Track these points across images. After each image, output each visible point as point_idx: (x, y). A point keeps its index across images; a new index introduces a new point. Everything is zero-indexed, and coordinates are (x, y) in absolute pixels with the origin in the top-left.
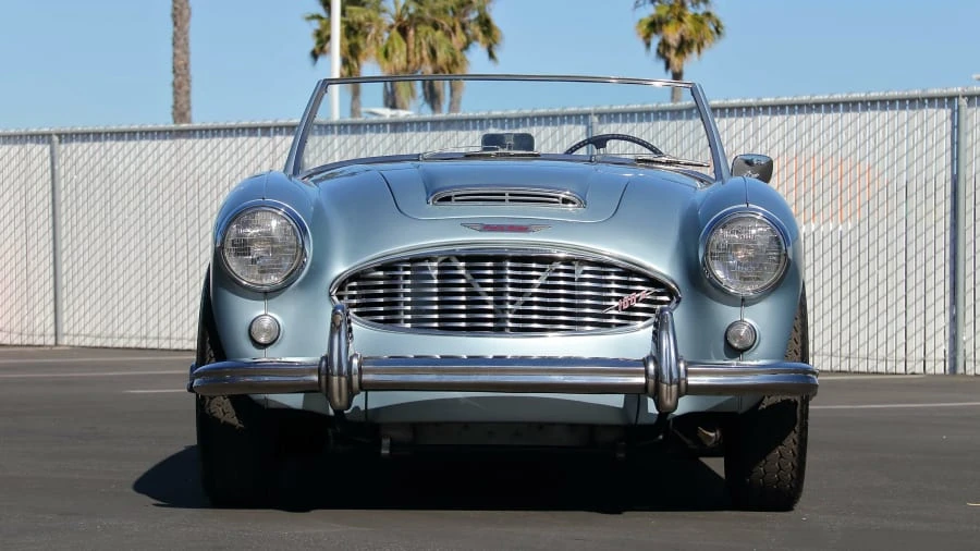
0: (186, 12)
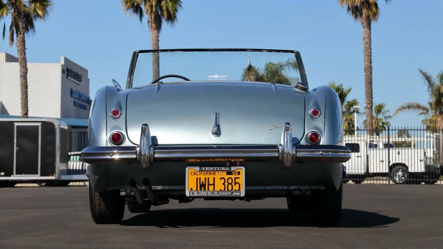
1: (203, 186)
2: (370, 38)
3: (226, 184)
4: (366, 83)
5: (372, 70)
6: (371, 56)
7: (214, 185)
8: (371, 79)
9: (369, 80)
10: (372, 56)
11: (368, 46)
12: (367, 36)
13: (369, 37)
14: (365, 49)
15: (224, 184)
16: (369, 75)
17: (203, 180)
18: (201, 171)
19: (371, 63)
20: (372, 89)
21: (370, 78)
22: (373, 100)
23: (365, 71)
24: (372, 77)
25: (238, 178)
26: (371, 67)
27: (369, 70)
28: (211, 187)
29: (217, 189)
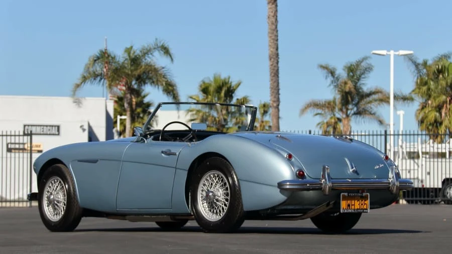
1: (349, 206)
2: (277, 16)
3: (360, 205)
4: (271, 75)
5: (279, 58)
6: (277, 40)
7: (354, 205)
8: (278, 69)
9: (275, 71)
10: (279, 40)
11: (274, 27)
12: (272, 14)
13: (275, 16)
14: (270, 31)
16: (275, 64)
18: (348, 195)
19: (277, 49)
20: (278, 83)
21: (276, 69)
22: (280, 96)
23: (270, 59)
24: (278, 67)
25: (366, 201)
26: (277, 55)
27: (275, 57)
28: (353, 207)
29: (356, 208)
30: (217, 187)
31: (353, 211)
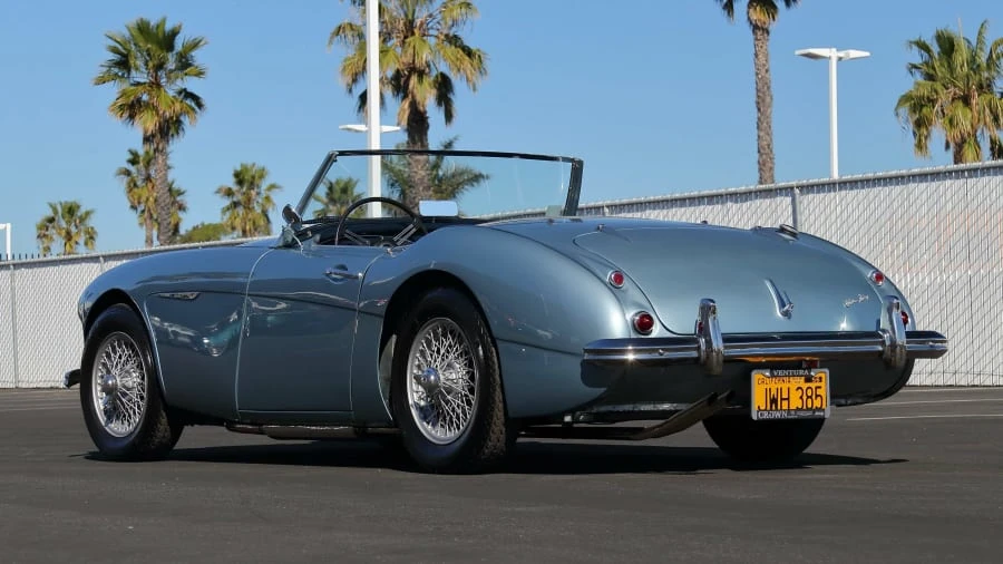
0: (768, 99)
1: (774, 401)
3: (805, 398)
7: (788, 399)
15: (801, 398)
17: (774, 392)
18: (773, 376)
25: (820, 387)
28: (785, 404)
29: (793, 407)
30: (451, 356)
31: (785, 415)
